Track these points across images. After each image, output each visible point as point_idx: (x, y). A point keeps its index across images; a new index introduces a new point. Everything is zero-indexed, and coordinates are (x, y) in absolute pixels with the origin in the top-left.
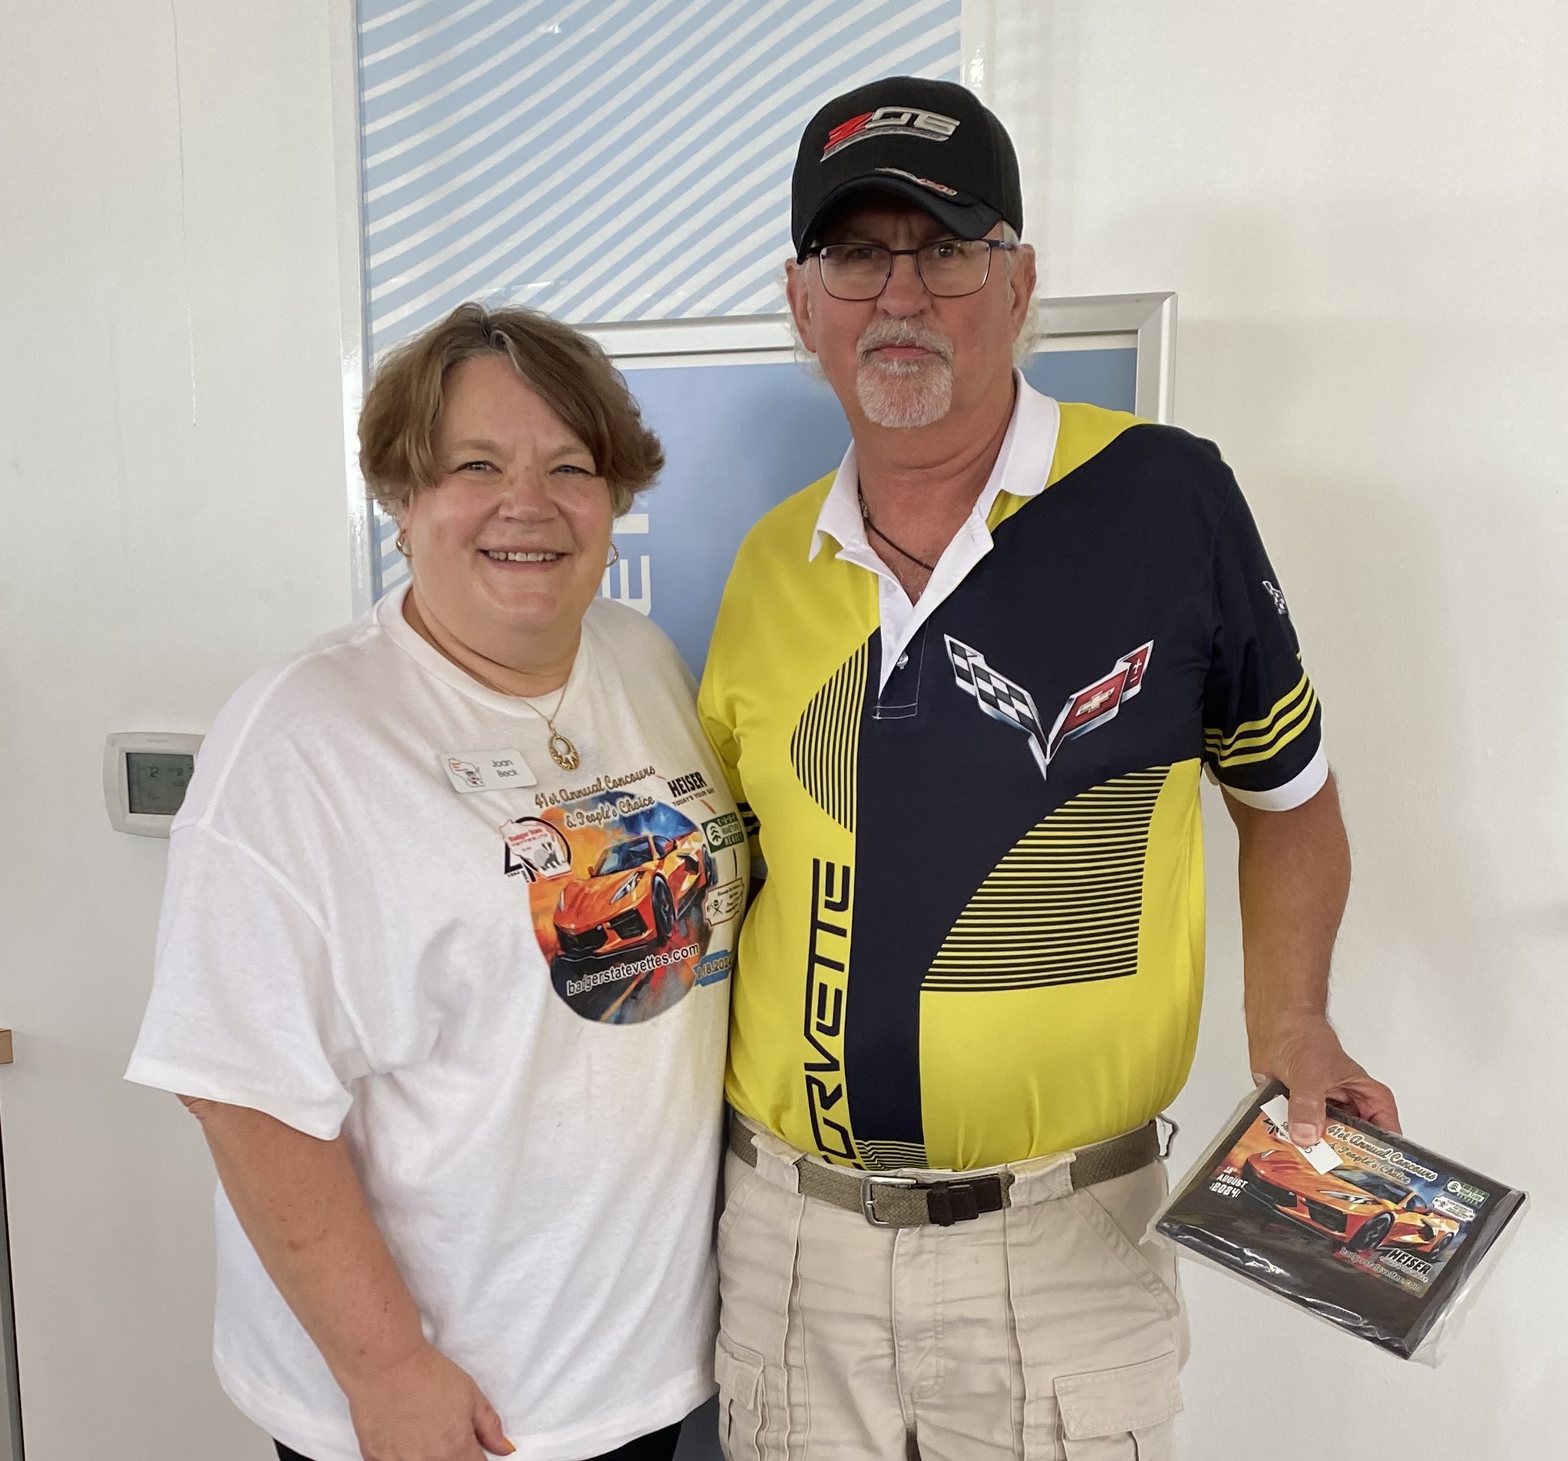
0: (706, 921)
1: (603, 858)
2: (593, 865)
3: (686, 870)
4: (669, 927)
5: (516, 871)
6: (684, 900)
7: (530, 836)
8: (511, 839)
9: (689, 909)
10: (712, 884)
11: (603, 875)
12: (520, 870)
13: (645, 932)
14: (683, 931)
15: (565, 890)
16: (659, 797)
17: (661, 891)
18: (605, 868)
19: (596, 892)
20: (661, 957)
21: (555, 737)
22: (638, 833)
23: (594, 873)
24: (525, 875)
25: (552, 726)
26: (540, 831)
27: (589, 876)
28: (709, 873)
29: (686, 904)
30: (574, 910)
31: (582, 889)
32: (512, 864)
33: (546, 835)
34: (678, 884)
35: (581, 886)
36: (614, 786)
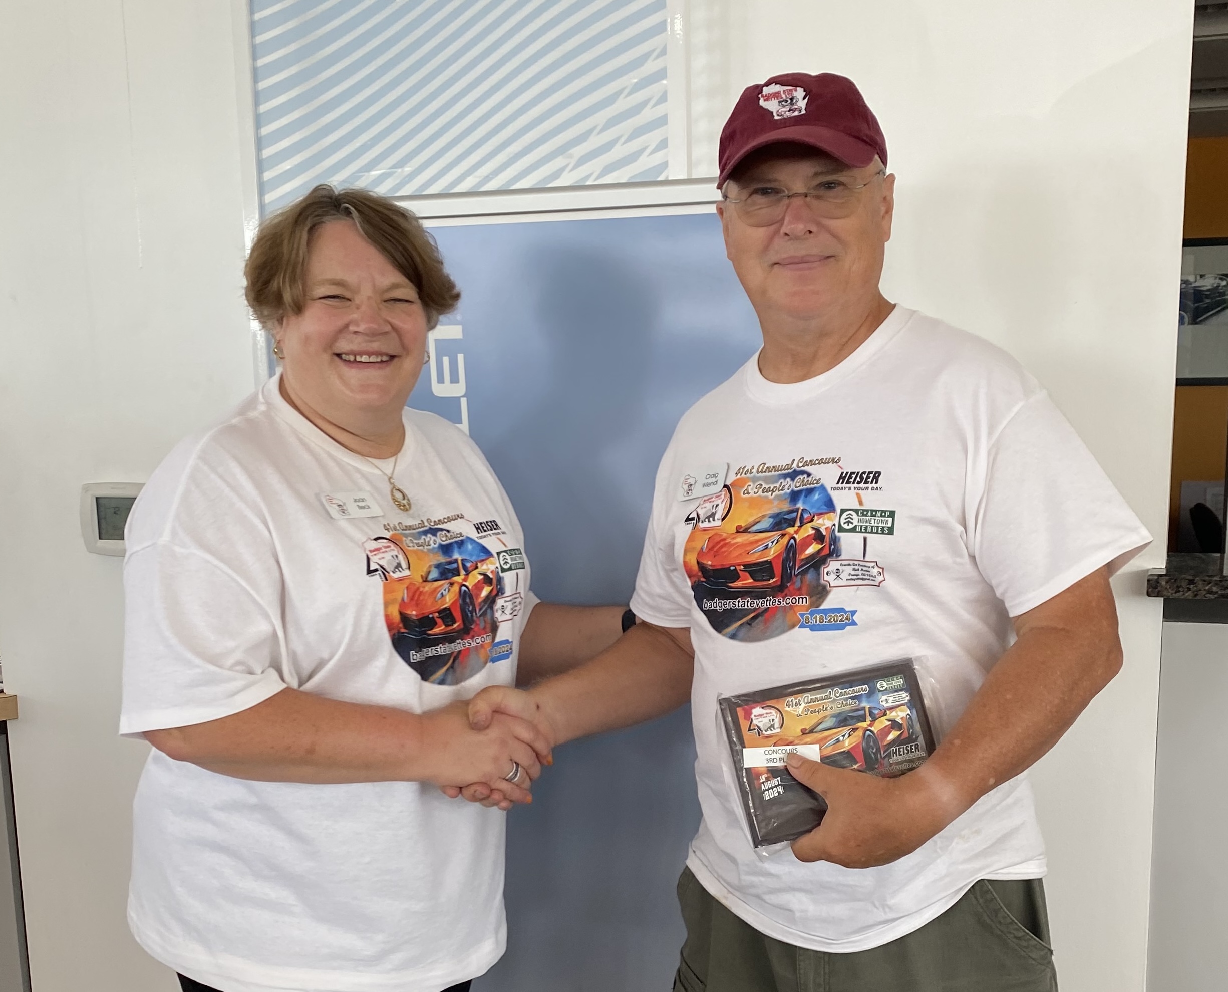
0: (495, 619)
1: (428, 570)
2: (423, 574)
3: (485, 583)
4: (473, 622)
5: (374, 573)
6: (483, 604)
7: (384, 550)
8: (371, 551)
9: (486, 610)
10: (500, 594)
11: (429, 582)
12: (377, 573)
13: (455, 622)
14: (482, 625)
15: (407, 588)
16: (467, 533)
17: (466, 596)
18: (430, 577)
19: (427, 591)
20: (465, 641)
21: (394, 489)
22: (451, 557)
23: (424, 579)
24: (380, 576)
25: (392, 481)
26: (389, 547)
27: (421, 580)
28: (499, 587)
29: (484, 606)
30: (414, 602)
31: (418, 588)
32: (372, 568)
33: (393, 550)
34: (479, 593)
35: (417, 586)
36: (435, 525)
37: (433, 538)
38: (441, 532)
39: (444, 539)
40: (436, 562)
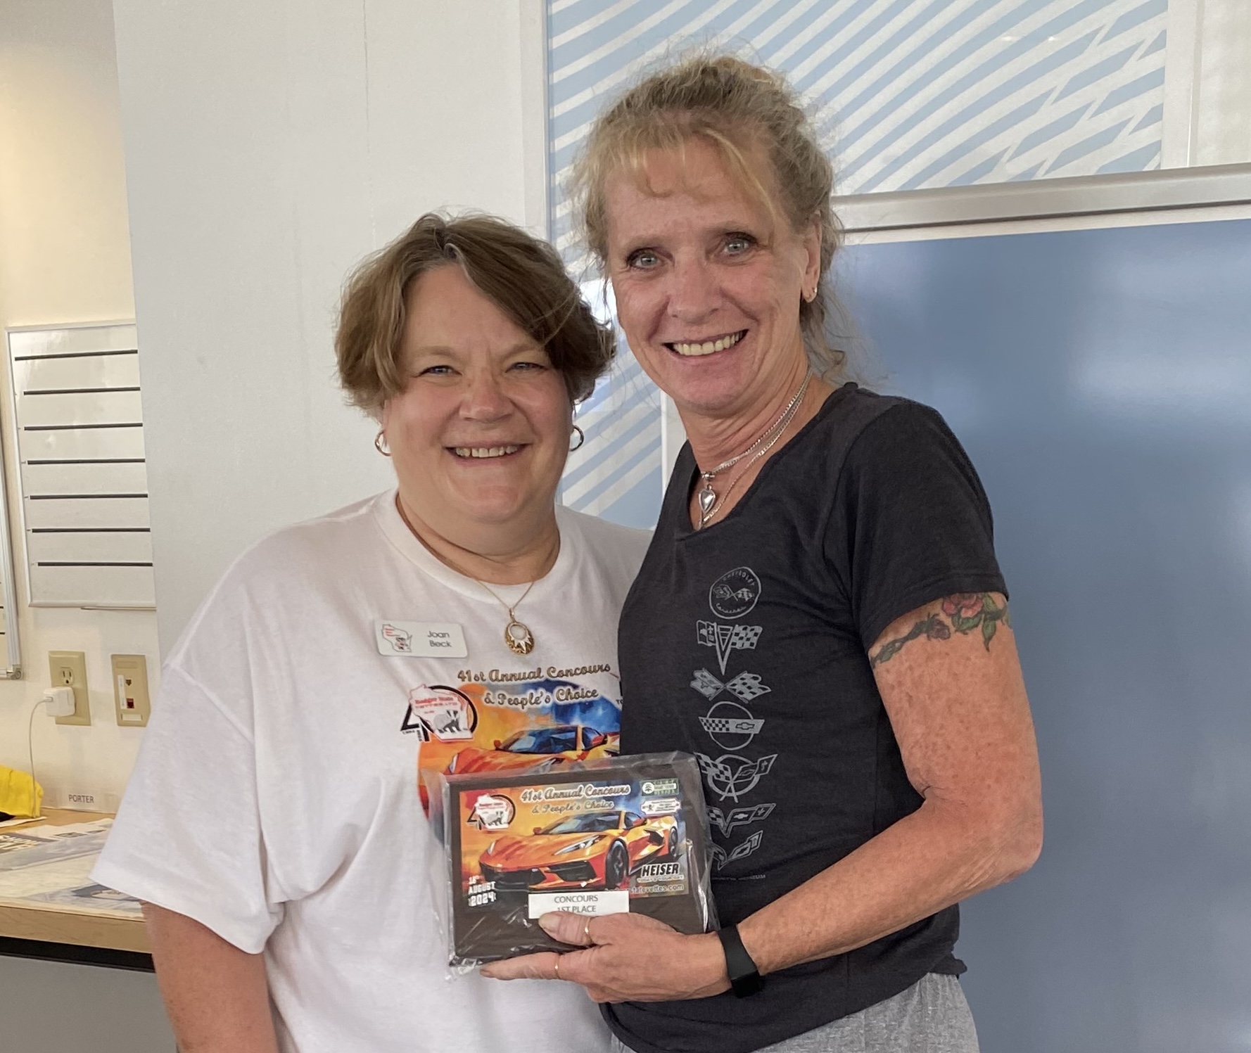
7: (438, 702)
8: (418, 701)
16: (603, 692)
21: (513, 623)
24: (419, 734)
25: (514, 614)
26: (452, 699)
32: (410, 723)
33: (455, 704)
36: (558, 676)
37: (546, 694)
38: (562, 688)
39: (563, 697)
40: (537, 728)
